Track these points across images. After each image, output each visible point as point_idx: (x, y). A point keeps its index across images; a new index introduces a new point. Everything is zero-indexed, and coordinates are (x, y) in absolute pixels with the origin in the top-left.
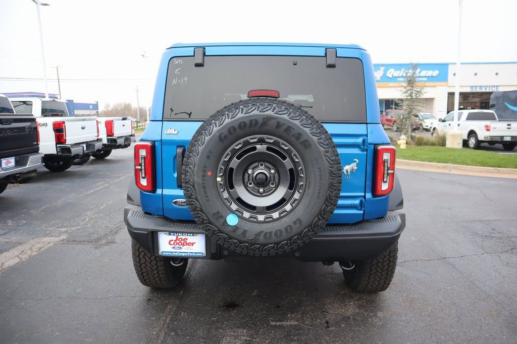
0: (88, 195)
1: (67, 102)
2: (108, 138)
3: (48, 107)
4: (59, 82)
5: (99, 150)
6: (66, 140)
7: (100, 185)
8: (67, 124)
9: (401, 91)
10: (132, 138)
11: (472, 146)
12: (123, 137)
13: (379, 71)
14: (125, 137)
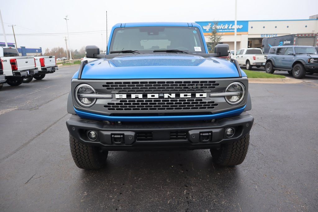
0: (30, 95)
1: (21, 48)
2: (42, 67)
3: (8, 52)
4: (14, 36)
5: (36, 74)
6: (17, 68)
7: (37, 91)
8: (17, 60)
9: (209, 38)
10: (56, 68)
11: (248, 68)
12: (50, 67)
13: (208, 26)
14: (52, 67)
